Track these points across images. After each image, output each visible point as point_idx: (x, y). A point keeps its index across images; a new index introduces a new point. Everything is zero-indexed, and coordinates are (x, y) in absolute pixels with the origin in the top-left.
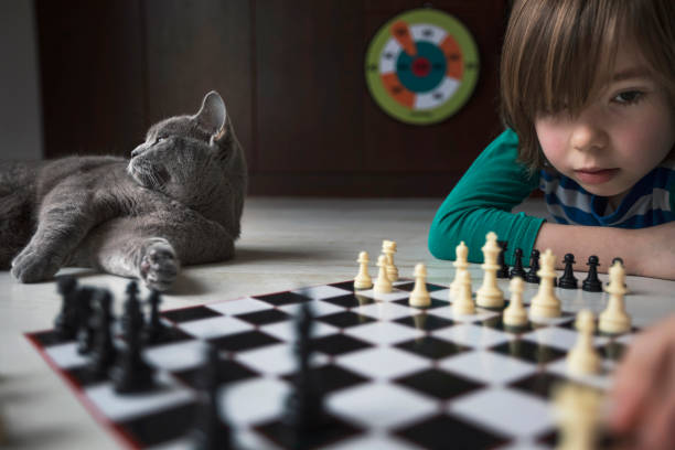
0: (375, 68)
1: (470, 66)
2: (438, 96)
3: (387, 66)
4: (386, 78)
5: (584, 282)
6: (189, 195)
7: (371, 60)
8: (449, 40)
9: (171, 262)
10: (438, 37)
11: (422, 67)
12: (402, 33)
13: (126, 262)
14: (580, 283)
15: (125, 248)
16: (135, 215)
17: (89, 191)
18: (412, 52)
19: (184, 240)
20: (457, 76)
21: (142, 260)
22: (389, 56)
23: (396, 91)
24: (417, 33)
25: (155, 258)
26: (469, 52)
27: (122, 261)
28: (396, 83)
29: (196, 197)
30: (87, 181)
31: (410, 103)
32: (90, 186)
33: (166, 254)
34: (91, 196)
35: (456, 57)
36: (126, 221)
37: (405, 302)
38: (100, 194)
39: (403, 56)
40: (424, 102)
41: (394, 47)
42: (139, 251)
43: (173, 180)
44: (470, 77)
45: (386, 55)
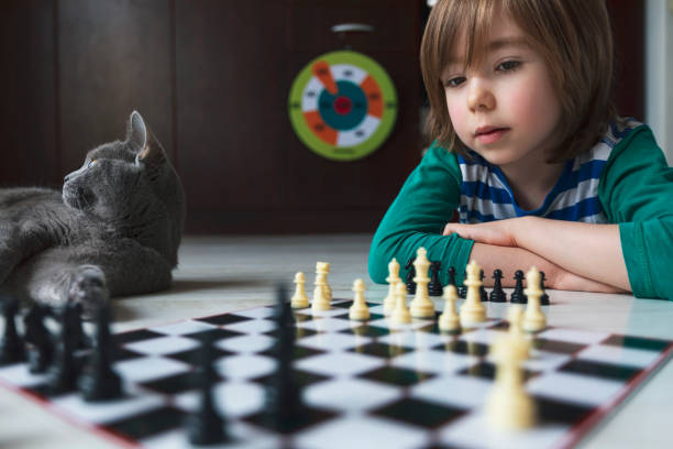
0: (297, 106)
1: (390, 105)
2: (360, 134)
3: (310, 105)
4: (309, 116)
5: (512, 295)
6: (118, 214)
7: (293, 98)
8: (369, 81)
9: (97, 289)
10: (358, 77)
11: (343, 106)
12: (323, 73)
13: (56, 292)
14: (509, 297)
15: (56, 278)
16: (67, 244)
17: (15, 224)
18: (334, 91)
19: (118, 269)
20: (378, 114)
21: (71, 287)
22: (311, 94)
23: (318, 128)
24: (338, 72)
25: (82, 286)
26: (388, 92)
27: (52, 290)
28: (319, 120)
29: (126, 217)
30: (13, 214)
31: (333, 140)
32: (16, 219)
33: (95, 281)
34: (17, 229)
35: (376, 96)
36: (58, 251)
37: (346, 317)
38: (27, 225)
39: (324, 94)
40: (347, 139)
41: (316, 85)
42: (69, 279)
43: (100, 202)
44: (390, 115)
45: (308, 93)
